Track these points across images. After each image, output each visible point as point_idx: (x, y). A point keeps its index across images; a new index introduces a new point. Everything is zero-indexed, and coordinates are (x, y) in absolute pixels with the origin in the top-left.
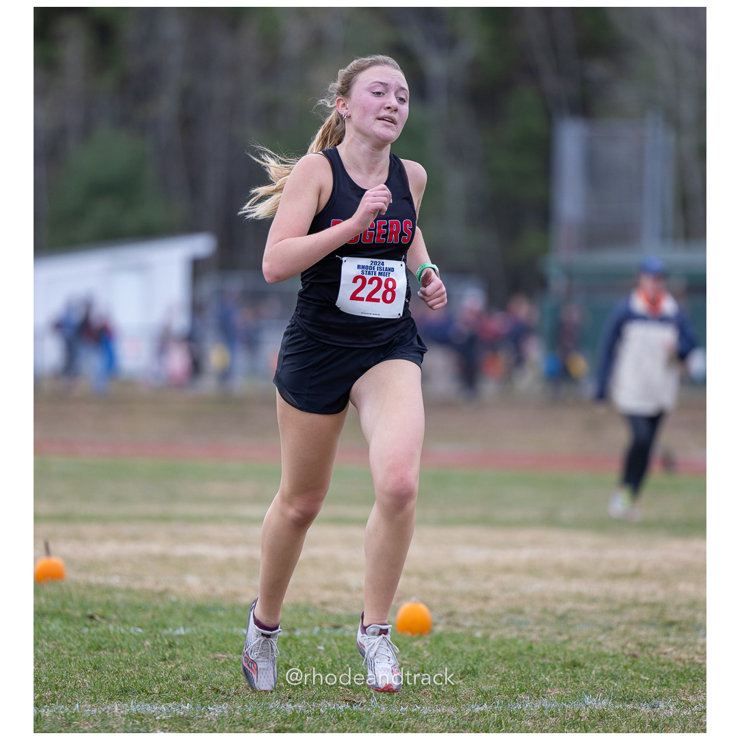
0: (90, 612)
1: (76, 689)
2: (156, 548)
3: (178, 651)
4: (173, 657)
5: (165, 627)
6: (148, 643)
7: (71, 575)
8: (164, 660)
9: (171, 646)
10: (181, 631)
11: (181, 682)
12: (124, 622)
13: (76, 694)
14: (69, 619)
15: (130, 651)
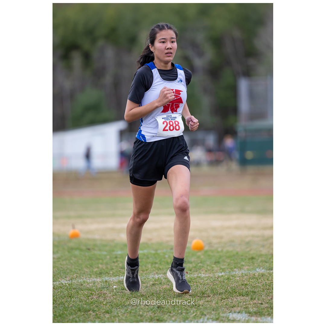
0: (88, 247)
1: (84, 273)
2: (110, 225)
3: (118, 259)
4: (117, 261)
5: (113, 251)
6: (108, 257)
7: (83, 236)
8: (114, 262)
9: (116, 257)
10: (119, 252)
11: (119, 269)
12: (100, 250)
13: (84, 275)
14: (81, 250)
15: (102, 260)
